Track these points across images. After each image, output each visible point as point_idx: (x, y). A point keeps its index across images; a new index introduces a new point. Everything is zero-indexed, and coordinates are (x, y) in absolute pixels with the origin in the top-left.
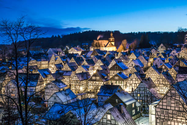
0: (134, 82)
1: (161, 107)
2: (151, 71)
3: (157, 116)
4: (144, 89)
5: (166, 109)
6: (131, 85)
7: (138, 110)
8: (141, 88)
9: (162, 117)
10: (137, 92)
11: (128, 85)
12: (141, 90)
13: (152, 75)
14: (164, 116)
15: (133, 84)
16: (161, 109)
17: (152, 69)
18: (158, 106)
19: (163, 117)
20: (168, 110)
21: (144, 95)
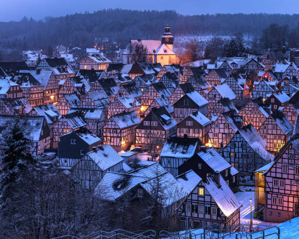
0: (222, 131)
1: (273, 175)
2: (250, 109)
3: (268, 190)
4: (242, 144)
5: (282, 178)
6: (216, 135)
7: (234, 181)
8: (237, 143)
9: (274, 190)
10: (229, 149)
11: (211, 135)
12: (237, 146)
13: (252, 116)
14: (279, 189)
15: (220, 135)
16: (273, 177)
17: (253, 106)
18: (269, 174)
19: (277, 191)
20: (285, 179)
21: (242, 155)
